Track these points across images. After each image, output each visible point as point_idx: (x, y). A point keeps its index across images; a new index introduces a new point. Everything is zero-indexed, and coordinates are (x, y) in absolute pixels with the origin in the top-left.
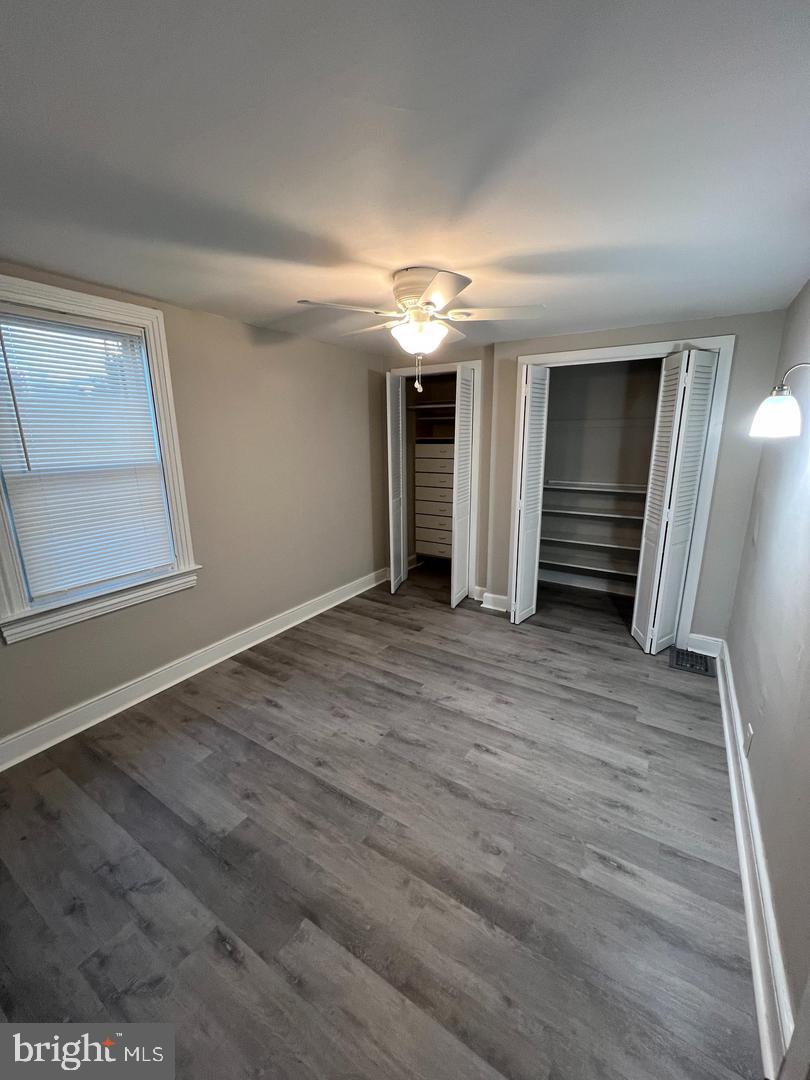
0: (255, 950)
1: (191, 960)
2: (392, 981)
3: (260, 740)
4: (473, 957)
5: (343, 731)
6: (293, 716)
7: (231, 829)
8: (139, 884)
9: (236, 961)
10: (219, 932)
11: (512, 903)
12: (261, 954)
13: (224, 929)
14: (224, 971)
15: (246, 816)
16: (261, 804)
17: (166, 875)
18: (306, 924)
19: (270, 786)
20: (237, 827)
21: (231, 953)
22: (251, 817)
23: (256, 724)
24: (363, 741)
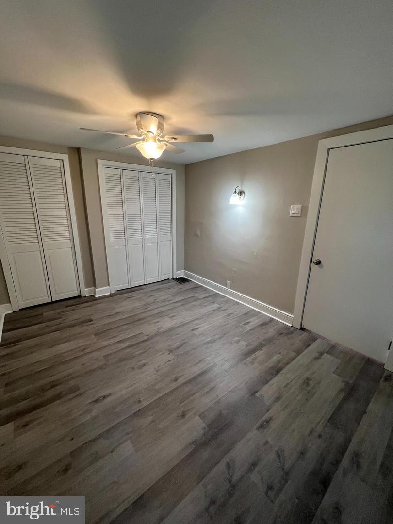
0: (267, 413)
1: (269, 439)
2: (276, 374)
3: (137, 408)
4: (270, 356)
5: (156, 367)
6: (126, 388)
7: (204, 424)
8: (228, 476)
9: (270, 420)
10: (259, 428)
11: (255, 344)
12: (268, 411)
13: (257, 425)
14: (273, 425)
15: (198, 417)
16: (192, 409)
17: (226, 459)
18: (257, 395)
19: (180, 404)
20: (203, 422)
21: (267, 422)
22: (199, 414)
23: (117, 410)
24: (169, 361)
